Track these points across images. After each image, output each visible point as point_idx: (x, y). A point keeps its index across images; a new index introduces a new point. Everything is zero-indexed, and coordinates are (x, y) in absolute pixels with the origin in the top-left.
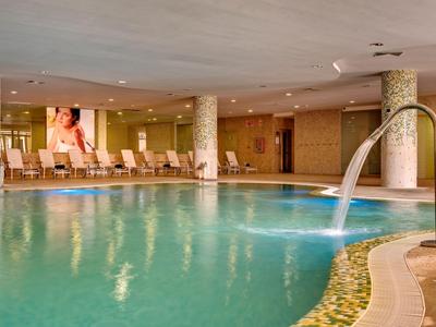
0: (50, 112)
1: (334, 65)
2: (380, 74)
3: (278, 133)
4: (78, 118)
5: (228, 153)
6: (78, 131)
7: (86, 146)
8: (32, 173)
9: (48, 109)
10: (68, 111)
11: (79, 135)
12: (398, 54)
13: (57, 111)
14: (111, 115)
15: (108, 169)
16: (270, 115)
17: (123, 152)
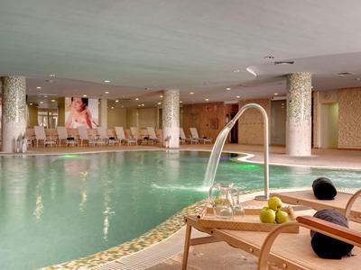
0: (68, 100)
1: (248, 69)
2: (286, 76)
3: (227, 115)
4: (87, 105)
5: (191, 129)
6: (87, 113)
7: (92, 124)
8: (51, 143)
9: (66, 98)
10: (80, 100)
11: (88, 116)
12: (292, 63)
13: (72, 100)
14: (111, 103)
15: (106, 140)
16: (222, 103)
17: (116, 128)
